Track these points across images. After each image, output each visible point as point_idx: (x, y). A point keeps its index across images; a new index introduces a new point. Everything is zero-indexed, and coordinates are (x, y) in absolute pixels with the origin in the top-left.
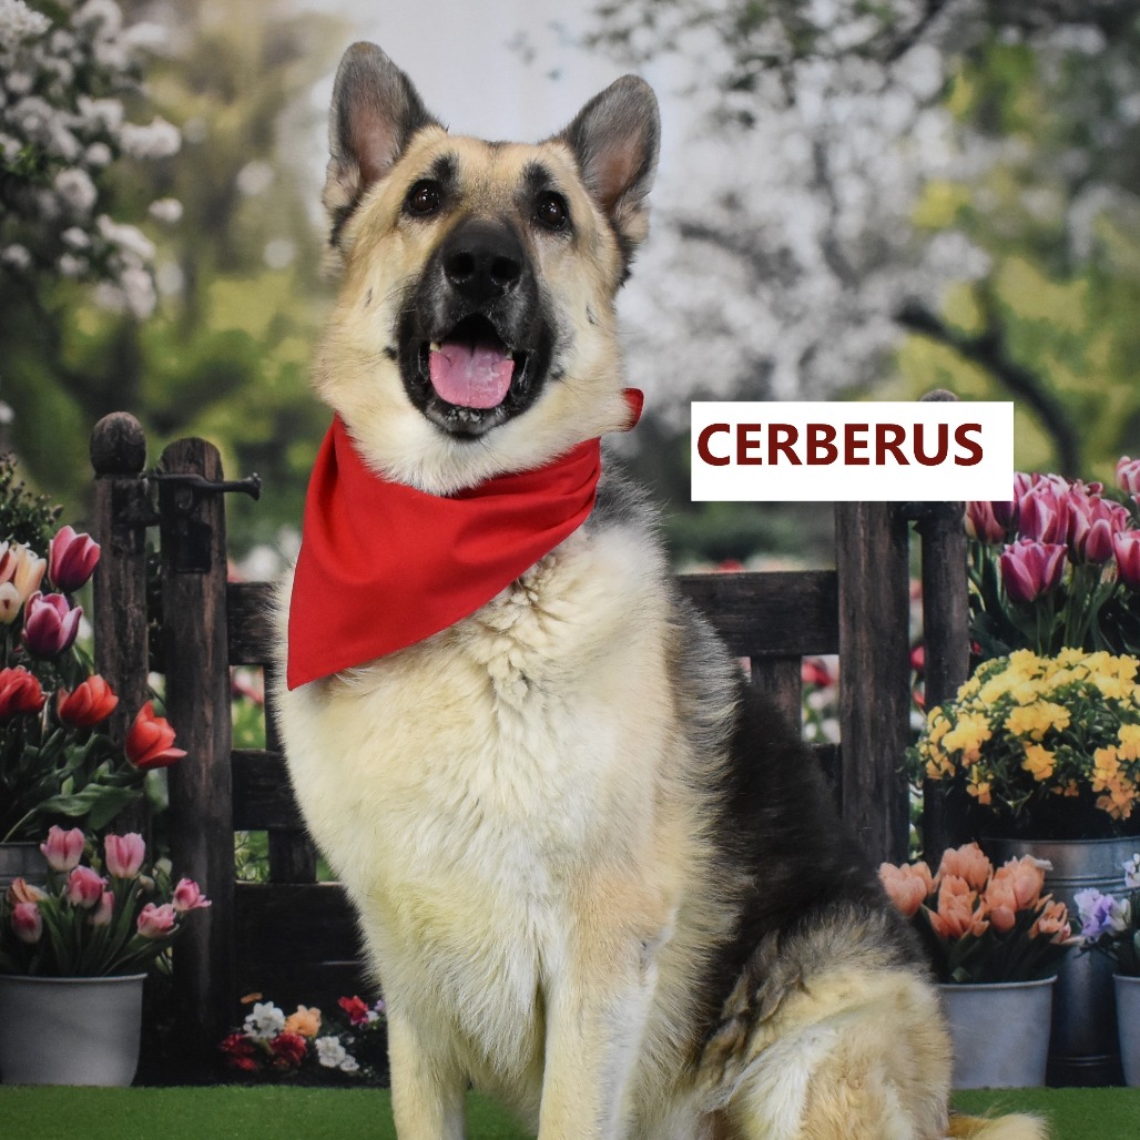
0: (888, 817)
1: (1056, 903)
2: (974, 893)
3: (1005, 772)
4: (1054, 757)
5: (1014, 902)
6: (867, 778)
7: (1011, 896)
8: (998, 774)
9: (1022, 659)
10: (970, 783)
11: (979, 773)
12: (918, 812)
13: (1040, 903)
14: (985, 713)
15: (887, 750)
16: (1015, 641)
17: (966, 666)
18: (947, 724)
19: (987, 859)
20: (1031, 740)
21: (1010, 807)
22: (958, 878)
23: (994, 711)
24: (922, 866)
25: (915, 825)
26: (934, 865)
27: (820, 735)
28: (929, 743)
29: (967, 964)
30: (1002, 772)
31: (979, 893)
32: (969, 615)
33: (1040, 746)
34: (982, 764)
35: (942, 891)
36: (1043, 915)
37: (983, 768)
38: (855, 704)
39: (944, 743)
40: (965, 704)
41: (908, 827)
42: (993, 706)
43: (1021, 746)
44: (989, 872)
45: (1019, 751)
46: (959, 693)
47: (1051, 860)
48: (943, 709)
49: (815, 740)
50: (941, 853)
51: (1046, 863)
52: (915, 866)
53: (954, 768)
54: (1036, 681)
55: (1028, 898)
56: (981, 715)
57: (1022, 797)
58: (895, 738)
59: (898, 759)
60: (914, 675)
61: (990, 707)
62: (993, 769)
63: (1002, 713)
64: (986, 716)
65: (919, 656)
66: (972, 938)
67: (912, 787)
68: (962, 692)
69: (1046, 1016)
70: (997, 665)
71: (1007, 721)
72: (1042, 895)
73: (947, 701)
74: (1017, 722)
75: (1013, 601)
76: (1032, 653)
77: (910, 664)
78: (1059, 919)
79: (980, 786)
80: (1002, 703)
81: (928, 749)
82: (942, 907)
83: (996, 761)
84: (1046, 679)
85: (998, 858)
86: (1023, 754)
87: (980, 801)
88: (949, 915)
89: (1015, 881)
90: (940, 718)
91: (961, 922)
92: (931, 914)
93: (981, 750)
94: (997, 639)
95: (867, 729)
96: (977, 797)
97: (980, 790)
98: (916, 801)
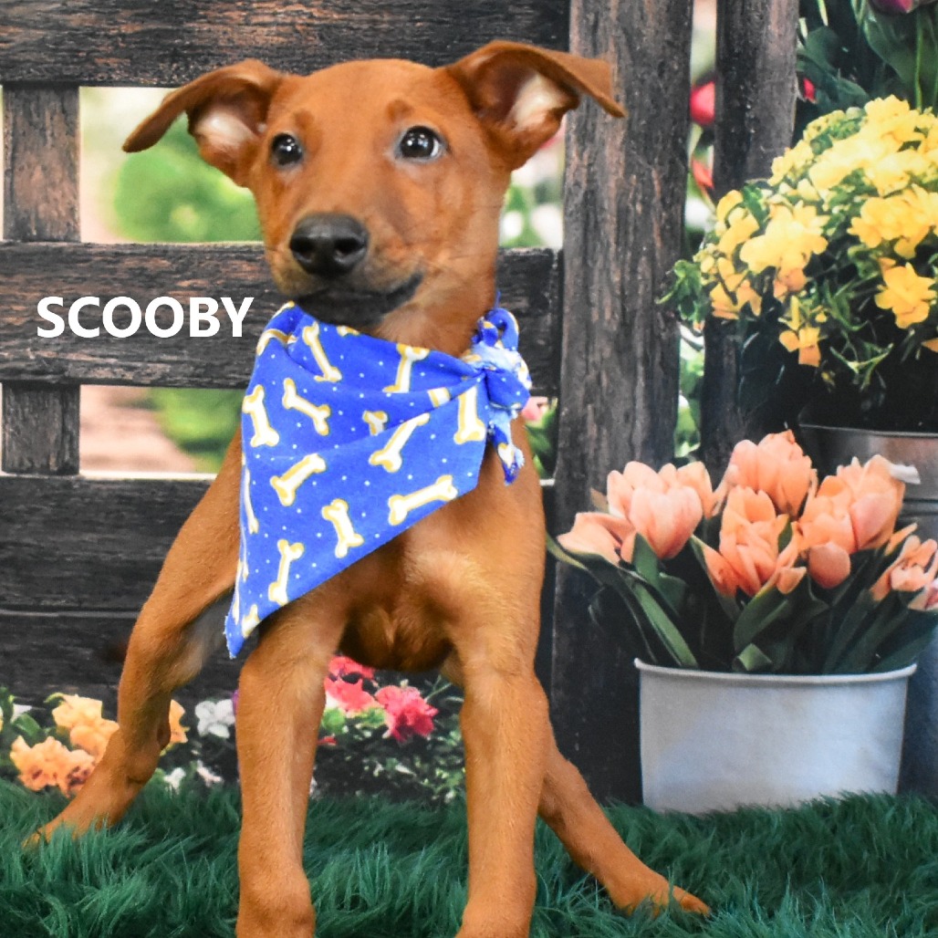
0: (641, 382)
1: (923, 539)
2: (783, 518)
3: (848, 313)
4: (931, 288)
5: (851, 538)
6: (606, 313)
7: (846, 526)
8: (835, 314)
9: (887, 113)
10: (785, 328)
11: (802, 312)
12: (694, 375)
13: (896, 539)
14: (818, 205)
15: (643, 266)
16: (877, 80)
17: (789, 121)
18: (752, 223)
19: (808, 461)
20: (893, 255)
21: (851, 371)
22: (756, 492)
23: (833, 203)
24: (697, 469)
25: (690, 397)
26: (715, 468)
27: (528, 232)
28: (718, 255)
29: (764, 640)
30: (842, 311)
31: (791, 519)
32: (798, 31)
33: (909, 266)
34: (809, 296)
35: (727, 512)
36: (898, 560)
37: (809, 302)
38: (590, 180)
39: (743, 257)
40: (784, 188)
41: (677, 402)
42: (834, 194)
43: (876, 266)
44: (810, 483)
45: (874, 275)
46: (774, 168)
47: (917, 467)
48: (746, 196)
49: (520, 243)
50: (731, 447)
51: (909, 472)
52: (683, 469)
53: (760, 299)
54: (910, 152)
55: (874, 532)
56: (812, 210)
57: (875, 354)
58: (658, 244)
59: (663, 279)
60: (696, 134)
61: (827, 196)
62: (827, 305)
63: (846, 208)
64: (820, 212)
65: (706, 100)
66: (775, 595)
67: (684, 331)
68: (781, 166)
69: (896, 733)
70: (843, 123)
71: (854, 221)
72: (899, 526)
73: (753, 181)
74: (871, 226)
75: (877, 11)
76: (905, 104)
77: (686, 114)
78: (926, 569)
79: (802, 332)
80: (850, 189)
81: (715, 266)
82: (726, 539)
83: (833, 291)
84: (926, 151)
85: (826, 458)
86: (880, 280)
87: (802, 361)
88: (738, 554)
89: (853, 501)
90: (740, 212)
91: (758, 569)
92: (708, 552)
93: (807, 271)
94: (845, 75)
95: (609, 229)
96: (796, 353)
97: (802, 340)
98: (692, 358)
